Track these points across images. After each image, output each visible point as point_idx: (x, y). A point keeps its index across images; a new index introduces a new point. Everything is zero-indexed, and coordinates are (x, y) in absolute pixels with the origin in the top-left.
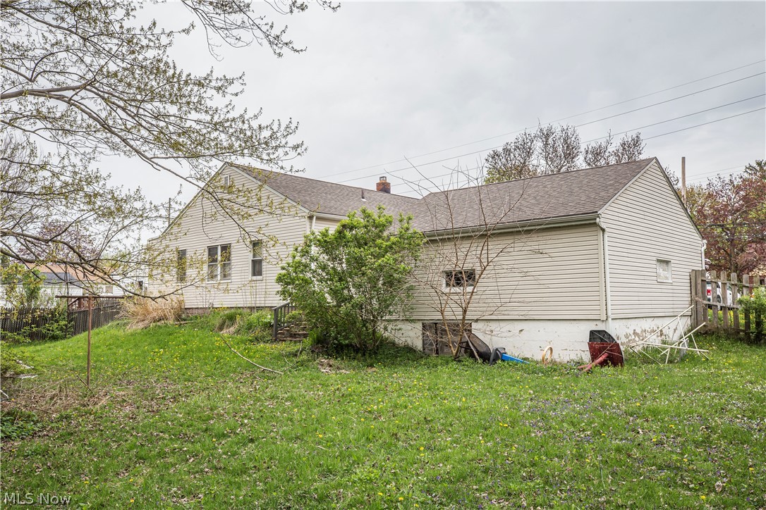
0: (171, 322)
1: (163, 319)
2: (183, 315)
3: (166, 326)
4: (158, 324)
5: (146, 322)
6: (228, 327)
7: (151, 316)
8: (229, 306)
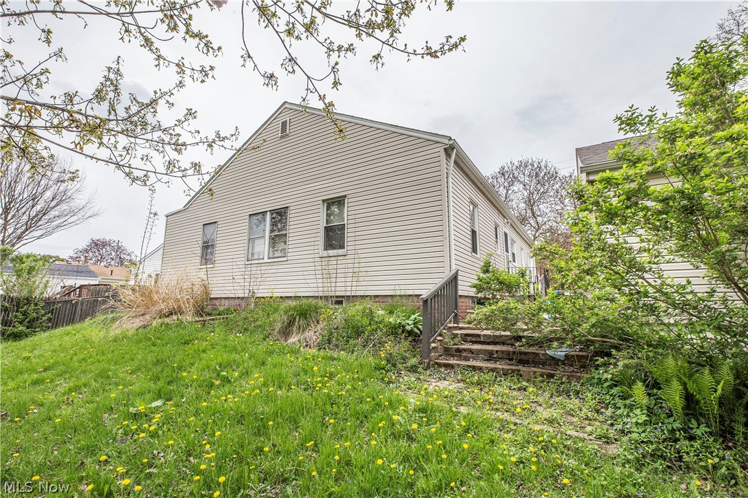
0: (189, 319)
1: (176, 313)
2: (207, 308)
3: (180, 324)
4: (167, 320)
5: (147, 317)
6: (301, 330)
7: (157, 308)
8: (283, 295)
